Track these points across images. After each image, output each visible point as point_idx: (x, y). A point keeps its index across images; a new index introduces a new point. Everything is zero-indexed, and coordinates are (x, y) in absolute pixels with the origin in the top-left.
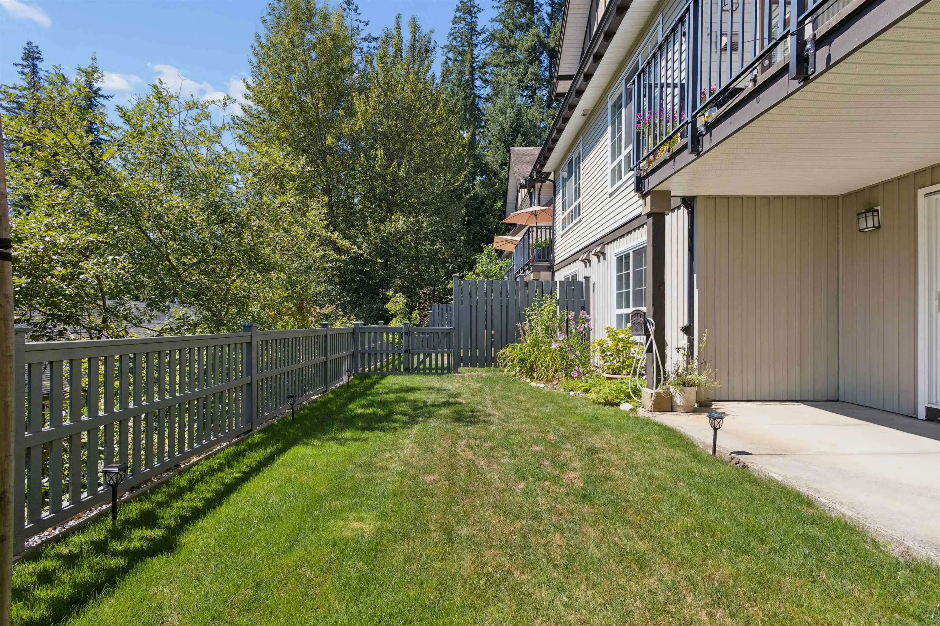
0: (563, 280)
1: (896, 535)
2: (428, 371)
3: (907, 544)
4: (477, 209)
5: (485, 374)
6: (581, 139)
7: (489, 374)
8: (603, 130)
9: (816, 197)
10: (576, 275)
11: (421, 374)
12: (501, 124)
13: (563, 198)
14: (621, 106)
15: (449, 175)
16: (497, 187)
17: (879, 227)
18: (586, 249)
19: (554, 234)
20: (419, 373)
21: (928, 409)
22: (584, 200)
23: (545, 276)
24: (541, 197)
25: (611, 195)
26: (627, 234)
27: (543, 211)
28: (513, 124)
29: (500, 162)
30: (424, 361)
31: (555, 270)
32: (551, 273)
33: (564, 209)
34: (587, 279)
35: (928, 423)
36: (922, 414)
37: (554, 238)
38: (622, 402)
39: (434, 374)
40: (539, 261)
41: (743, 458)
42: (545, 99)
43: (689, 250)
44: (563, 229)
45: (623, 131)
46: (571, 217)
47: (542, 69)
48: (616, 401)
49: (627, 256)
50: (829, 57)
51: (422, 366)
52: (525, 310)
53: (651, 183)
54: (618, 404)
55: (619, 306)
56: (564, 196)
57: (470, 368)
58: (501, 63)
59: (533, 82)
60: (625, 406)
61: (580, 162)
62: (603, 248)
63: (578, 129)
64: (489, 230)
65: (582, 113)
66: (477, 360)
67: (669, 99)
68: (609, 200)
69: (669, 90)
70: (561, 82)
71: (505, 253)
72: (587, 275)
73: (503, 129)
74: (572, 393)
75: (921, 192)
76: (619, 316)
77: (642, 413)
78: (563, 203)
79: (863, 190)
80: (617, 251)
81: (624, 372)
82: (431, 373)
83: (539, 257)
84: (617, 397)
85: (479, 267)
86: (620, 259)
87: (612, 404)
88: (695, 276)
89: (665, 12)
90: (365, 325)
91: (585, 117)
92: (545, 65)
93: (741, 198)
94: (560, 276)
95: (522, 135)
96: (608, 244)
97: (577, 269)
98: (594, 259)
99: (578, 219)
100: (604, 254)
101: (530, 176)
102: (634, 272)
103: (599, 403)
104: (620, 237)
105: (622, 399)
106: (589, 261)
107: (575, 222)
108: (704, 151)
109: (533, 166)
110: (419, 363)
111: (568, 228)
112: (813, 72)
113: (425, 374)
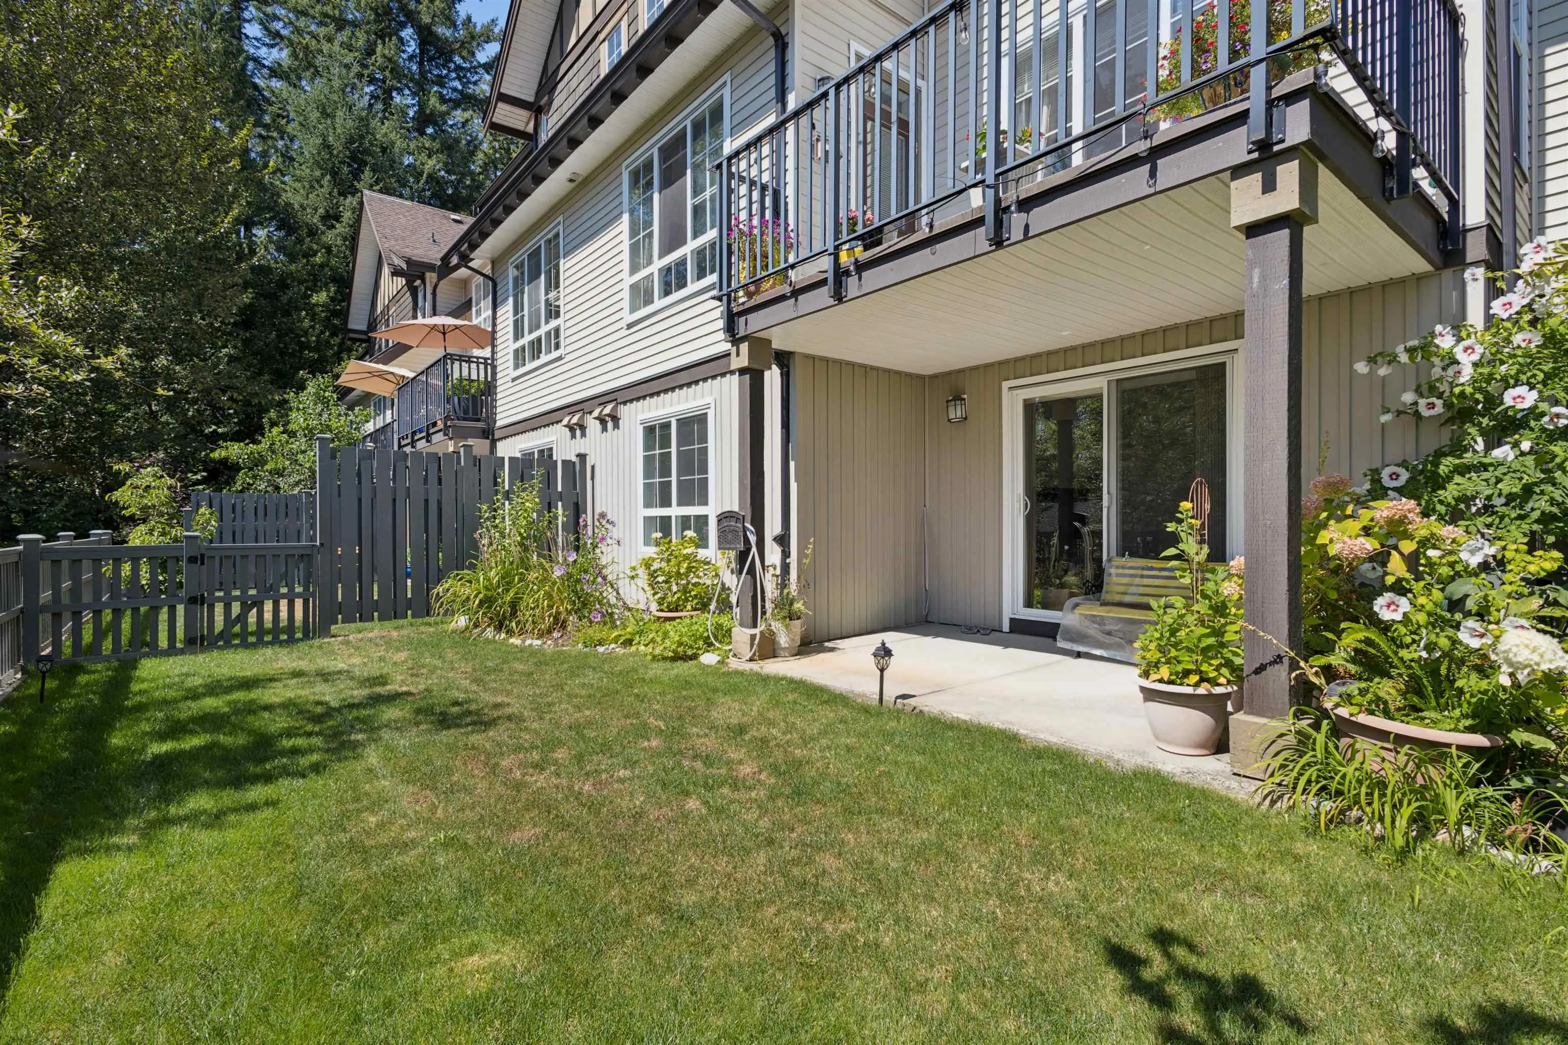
0: (518, 455)
1: (1104, 750)
2: (251, 639)
3: (1116, 757)
4: (271, 297)
5: (395, 634)
6: (561, 218)
7: (405, 632)
8: (612, 216)
9: (909, 375)
10: (551, 449)
11: (237, 646)
12: (324, 137)
13: (516, 312)
14: (649, 185)
15: (189, 211)
16: (318, 259)
17: (966, 418)
18: (580, 406)
19: (494, 374)
20: (228, 645)
21: (1012, 620)
22: (569, 324)
23: (480, 446)
24: (438, 299)
25: (630, 326)
26: (666, 391)
27: (457, 327)
28: (351, 141)
29: (321, 211)
30: (242, 618)
31: (496, 437)
32: (487, 442)
33: (518, 333)
34: (582, 457)
35: (1011, 635)
36: (1006, 627)
37: (494, 378)
38: (700, 652)
39: (272, 643)
40: (465, 419)
41: (912, 701)
42: (411, 114)
43: (783, 427)
44: (516, 367)
45: (656, 228)
46: (536, 348)
47: (405, 56)
48: (690, 652)
49: (666, 426)
50: (1027, 227)
51: (237, 629)
52: (480, 510)
53: (755, 323)
54: (695, 657)
55: (648, 504)
56: (517, 309)
57: (359, 625)
58: (311, 11)
59: (387, 73)
60: (709, 658)
61: (558, 257)
62: (615, 409)
63: (555, 200)
64: (300, 344)
65: (568, 176)
66: (376, 606)
67: (743, 203)
68: (625, 332)
69: (744, 189)
70: (501, 105)
71: (354, 394)
72: (582, 452)
73: (327, 146)
74: (601, 649)
75: (1006, 385)
76: (648, 520)
77: (734, 664)
78: (516, 322)
79: (949, 373)
80: (642, 417)
81: (689, 607)
82: (260, 643)
83: (466, 412)
84: (691, 647)
85: (297, 420)
86: (649, 431)
87: (685, 658)
88: (792, 464)
89: (737, 70)
90: (44, 542)
91: (573, 185)
92: (410, 50)
93: (841, 363)
94: (508, 449)
95: (374, 170)
96: (625, 403)
97: (554, 438)
98: (593, 425)
99: (555, 354)
100: (615, 419)
101: (442, 259)
102: (679, 453)
103: (665, 659)
104: (652, 395)
105: (699, 649)
106: (583, 428)
107: (544, 358)
108: (849, 297)
109: (452, 243)
110: (229, 622)
111: (529, 366)
112: (1008, 239)
113: (245, 645)
